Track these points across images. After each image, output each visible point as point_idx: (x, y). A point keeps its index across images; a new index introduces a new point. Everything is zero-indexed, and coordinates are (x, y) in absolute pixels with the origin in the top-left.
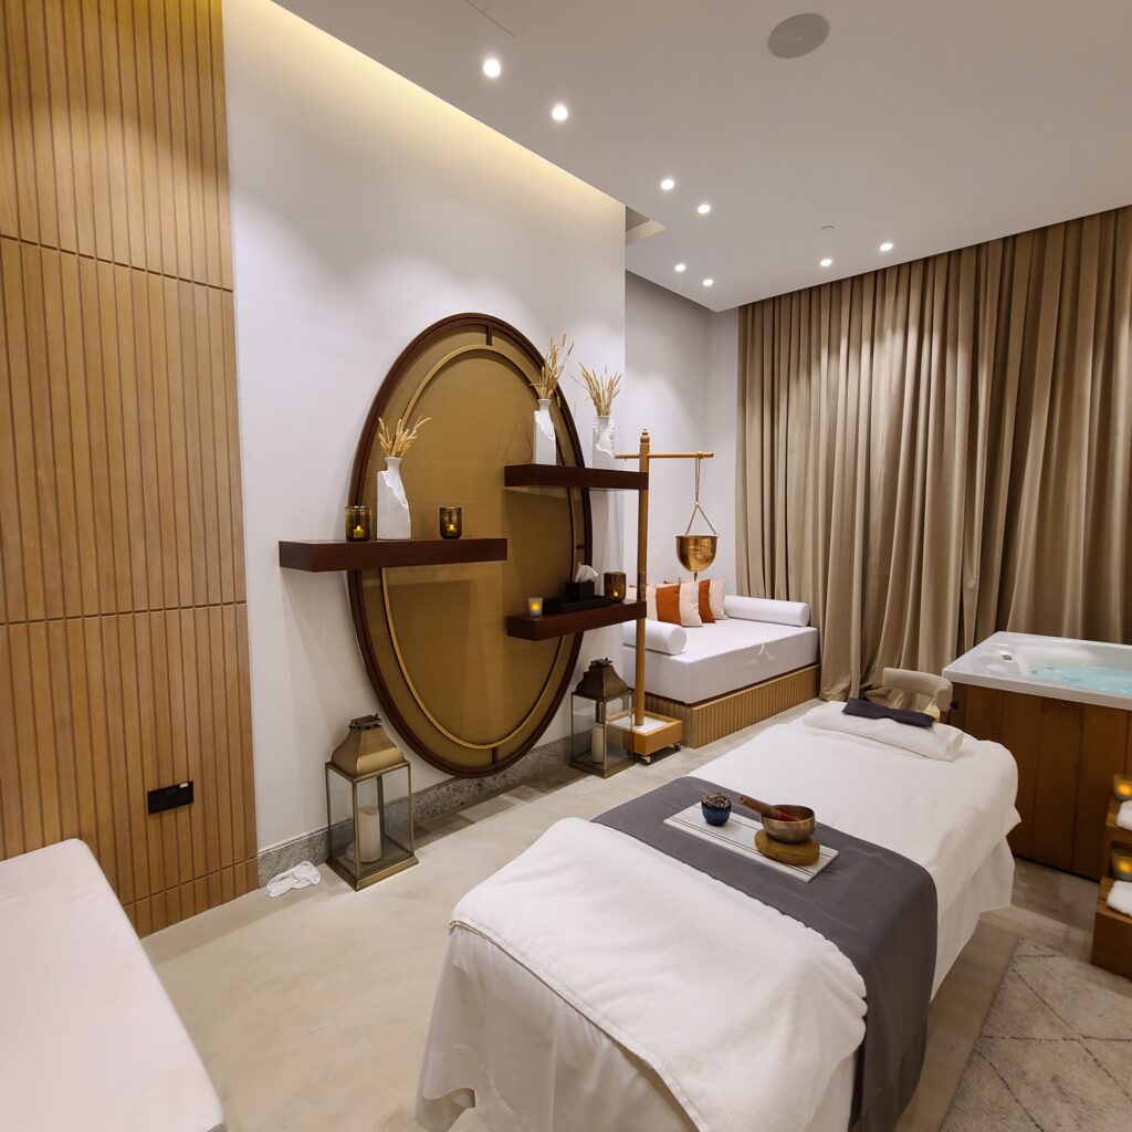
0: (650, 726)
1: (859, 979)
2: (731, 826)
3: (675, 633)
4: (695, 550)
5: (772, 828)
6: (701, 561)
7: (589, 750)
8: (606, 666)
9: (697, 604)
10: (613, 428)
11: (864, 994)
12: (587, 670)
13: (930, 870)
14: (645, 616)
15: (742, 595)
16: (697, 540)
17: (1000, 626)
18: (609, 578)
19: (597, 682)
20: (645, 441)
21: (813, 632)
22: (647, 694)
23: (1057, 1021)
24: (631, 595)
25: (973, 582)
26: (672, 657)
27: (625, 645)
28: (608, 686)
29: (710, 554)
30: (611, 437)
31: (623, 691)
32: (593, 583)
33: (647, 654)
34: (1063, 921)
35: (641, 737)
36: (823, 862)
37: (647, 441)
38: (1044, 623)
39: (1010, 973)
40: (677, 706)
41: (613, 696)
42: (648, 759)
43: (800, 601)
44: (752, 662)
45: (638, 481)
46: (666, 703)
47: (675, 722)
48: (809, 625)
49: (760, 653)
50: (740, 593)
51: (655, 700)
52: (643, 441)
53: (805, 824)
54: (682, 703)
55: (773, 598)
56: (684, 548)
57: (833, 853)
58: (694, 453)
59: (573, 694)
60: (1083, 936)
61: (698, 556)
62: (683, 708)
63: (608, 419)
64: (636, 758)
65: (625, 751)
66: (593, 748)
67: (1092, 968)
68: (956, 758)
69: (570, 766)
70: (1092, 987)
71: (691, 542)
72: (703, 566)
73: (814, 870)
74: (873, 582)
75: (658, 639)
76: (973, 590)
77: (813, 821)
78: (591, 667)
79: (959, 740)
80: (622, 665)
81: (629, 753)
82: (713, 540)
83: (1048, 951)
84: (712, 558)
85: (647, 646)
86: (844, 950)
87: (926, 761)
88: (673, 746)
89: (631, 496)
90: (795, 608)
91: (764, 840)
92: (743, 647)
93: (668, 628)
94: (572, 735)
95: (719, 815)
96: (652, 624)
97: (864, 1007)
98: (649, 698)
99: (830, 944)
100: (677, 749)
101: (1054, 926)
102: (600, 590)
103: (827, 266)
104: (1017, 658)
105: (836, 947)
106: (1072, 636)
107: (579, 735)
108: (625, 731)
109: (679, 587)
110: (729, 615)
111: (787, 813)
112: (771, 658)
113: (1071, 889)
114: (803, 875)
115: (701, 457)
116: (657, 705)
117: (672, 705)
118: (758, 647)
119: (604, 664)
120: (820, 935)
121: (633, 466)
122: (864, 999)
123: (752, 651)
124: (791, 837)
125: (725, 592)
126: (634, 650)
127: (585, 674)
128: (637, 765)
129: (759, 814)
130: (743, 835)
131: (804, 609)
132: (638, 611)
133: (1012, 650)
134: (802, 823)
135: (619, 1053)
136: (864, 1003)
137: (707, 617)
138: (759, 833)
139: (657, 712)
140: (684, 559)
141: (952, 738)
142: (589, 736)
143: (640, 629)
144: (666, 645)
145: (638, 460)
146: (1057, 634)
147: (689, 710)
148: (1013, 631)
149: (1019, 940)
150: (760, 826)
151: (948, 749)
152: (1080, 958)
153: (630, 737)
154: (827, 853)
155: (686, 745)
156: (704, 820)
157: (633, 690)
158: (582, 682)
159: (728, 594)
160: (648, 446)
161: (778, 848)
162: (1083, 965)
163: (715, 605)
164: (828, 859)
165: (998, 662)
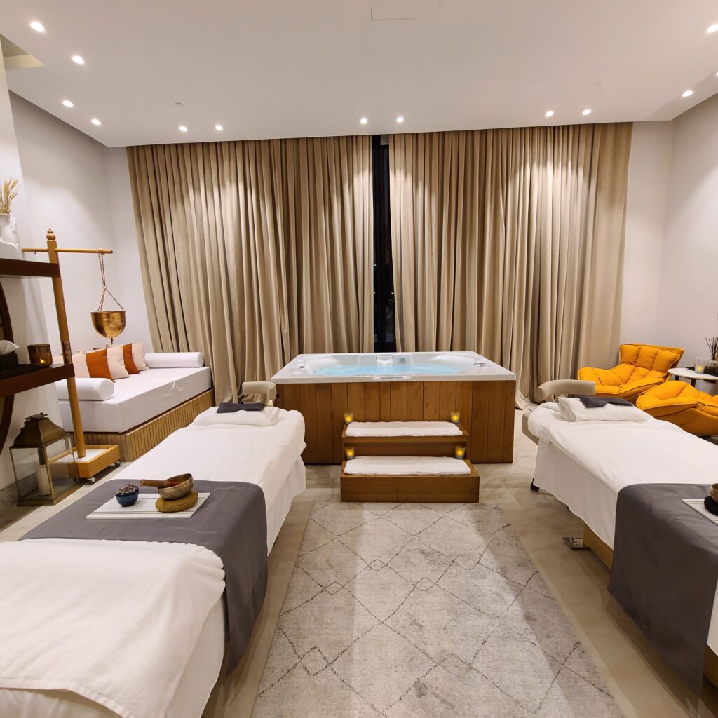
0: (91, 455)
1: (219, 558)
2: (139, 502)
3: (103, 384)
4: (109, 322)
5: (165, 494)
6: (115, 329)
7: (37, 488)
8: (41, 419)
9: (123, 362)
10: (16, 225)
11: (222, 566)
12: (23, 426)
13: (260, 485)
14: (74, 375)
15: (158, 352)
16: (108, 314)
17: (301, 352)
18: (33, 350)
19: (35, 433)
20: (51, 239)
21: (207, 369)
22: (85, 433)
23: (328, 534)
24: (58, 361)
25: (286, 330)
26: (103, 402)
27: (59, 400)
28: (45, 435)
29: (120, 324)
30: (14, 233)
31: (62, 434)
32: (16, 355)
33: (80, 404)
34: (331, 487)
35: (85, 465)
36: (200, 503)
37: (54, 238)
38: (318, 349)
39: (310, 521)
40: (113, 436)
41: (52, 441)
42: (93, 480)
43: (197, 351)
44: (167, 395)
45: (51, 270)
46: (104, 436)
47: (112, 448)
48: (204, 366)
49: (173, 387)
50: (156, 351)
51: (94, 436)
52: (49, 238)
53: (185, 484)
54: (117, 433)
55: (179, 351)
56: (99, 321)
57: (207, 495)
58: (97, 250)
59: (11, 448)
60: (337, 491)
61: (112, 326)
62: (118, 436)
63: (9, 217)
64: (84, 481)
65: (72, 479)
66: (39, 486)
67: (341, 504)
68: (277, 422)
69: (18, 505)
70: (342, 512)
71: (104, 316)
72: (117, 332)
73: (194, 509)
74: (237, 335)
75: (89, 391)
76: (287, 334)
77: (191, 481)
78: (26, 423)
79: (277, 413)
80: (58, 415)
81: (75, 479)
82: (122, 314)
83: (326, 503)
84: (123, 326)
85: (79, 397)
86: (208, 547)
87: (262, 428)
88: (114, 465)
89: (46, 283)
90: (194, 356)
91: (162, 502)
92: (160, 386)
93: (98, 382)
94: (17, 482)
95: (129, 499)
96: (83, 381)
97: (223, 573)
98: (90, 436)
99: (201, 547)
100: (117, 466)
101: (327, 491)
102: (25, 359)
103: (184, 132)
104: (307, 367)
105: (204, 547)
106: (330, 352)
107: (25, 479)
108: (69, 465)
109: (106, 351)
110: (150, 366)
111: (175, 481)
112: (180, 390)
113: (334, 471)
114: (186, 515)
115: (103, 253)
116: (95, 439)
117: (109, 436)
118: (171, 384)
119: (39, 418)
120: (195, 545)
121: (44, 258)
122: (223, 569)
123: (166, 388)
124: (178, 495)
125: (145, 351)
126: (68, 403)
127: (22, 429)
128: (84, 486)
129: (156, 488)
130: (148, 505)
131: (200, 356)
132: (67, 372)
133: (305, 363)
134: (184, 484)
135: (41, 697)
136: (223, 571)
137: (132, 369)
138: (159, 500)
139: (98, 444)
140: (100, 329)
141: (274, 413)
142: (34, 477)
143: (71, 386)
144: (97, 394)
145: (47, 253)
146: (324, 352)
147: (123, 437)
148: (306, 353)
149: (313, 503)
150: (158, 496)
151: (272, 419)
152: (337, 501)
153: (74, 467)
154: (203, 496)
155: (124, 461)
156: (120, 505)
157: (72, 433)
158: (19, 436)
159: (148, 352)
160: (55, 243)
161: (170, 505)
162: (338, 504)
163: (138, 361)
164: (204, 500)
165: (298, 370)
